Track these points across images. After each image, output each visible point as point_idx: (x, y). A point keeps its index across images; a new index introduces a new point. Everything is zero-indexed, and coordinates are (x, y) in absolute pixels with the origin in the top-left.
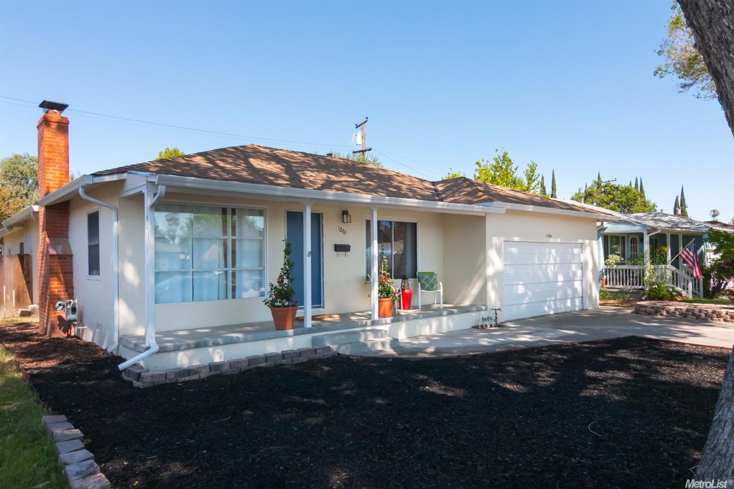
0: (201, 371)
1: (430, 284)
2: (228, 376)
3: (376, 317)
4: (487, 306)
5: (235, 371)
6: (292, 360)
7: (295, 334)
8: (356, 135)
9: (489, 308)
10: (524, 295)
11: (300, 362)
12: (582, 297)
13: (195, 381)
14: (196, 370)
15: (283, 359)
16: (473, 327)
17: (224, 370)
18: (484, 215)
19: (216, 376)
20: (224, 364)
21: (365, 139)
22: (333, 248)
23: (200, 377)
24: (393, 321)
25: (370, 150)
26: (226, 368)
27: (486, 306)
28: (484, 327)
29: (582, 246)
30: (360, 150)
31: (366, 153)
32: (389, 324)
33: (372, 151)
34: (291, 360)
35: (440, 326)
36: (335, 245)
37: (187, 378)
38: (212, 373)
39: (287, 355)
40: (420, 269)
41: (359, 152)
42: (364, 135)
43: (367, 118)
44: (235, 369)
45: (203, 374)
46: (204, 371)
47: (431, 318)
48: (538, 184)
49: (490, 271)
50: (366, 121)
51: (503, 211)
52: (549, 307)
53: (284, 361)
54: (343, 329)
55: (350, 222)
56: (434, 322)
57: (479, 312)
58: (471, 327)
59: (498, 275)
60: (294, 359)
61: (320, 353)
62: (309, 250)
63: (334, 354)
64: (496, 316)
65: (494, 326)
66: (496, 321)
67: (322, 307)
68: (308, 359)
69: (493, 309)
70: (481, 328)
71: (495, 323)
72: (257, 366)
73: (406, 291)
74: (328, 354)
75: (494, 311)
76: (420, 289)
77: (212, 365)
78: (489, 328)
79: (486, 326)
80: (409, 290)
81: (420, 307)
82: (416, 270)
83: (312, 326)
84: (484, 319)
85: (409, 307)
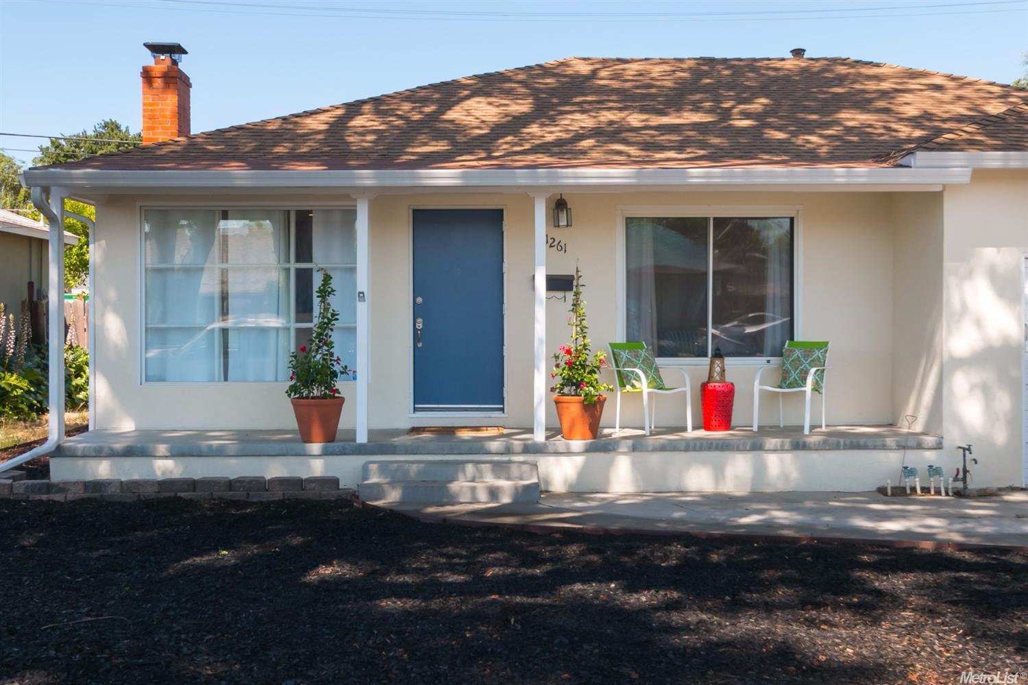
0: (69, 489)
3: (539, 436)
4: (943, 438)
5: (129, 498)
6: (248, 494)
7: (324, 453)
9: (945, 443)
11: (264, 500)
15: (230, 490)
16: (882, 491)
17: (110, 493)
18: (939, 189)
19: (90, 500)
20: (110, 483)
23: (66, 497)
26: (111, 490)
27: (940, 437)
28: (908, 491)
32: (577, 454)
34: (245, 493)
39: (238, 484)
40: (800, 335)
45: (71, 494)
46: (73, 489)
53: (231, 493)
55: (571, 226)
57: (902, 452)
58: (874, 489)
60: (250, 493)
61: (314, 489)
62: (359, 289)
63: (344, 496)
64: (965, 466)
65: (959, 494)
66: (964, 480)
67: (502, 410)
68: (281, 498)
69: (960, 447)
70: (893, 495)
71: (960, 485)
72: (173, 494)
73: (716, 385)
74: (328, 494)
75: (962, 450)
76: (757, 383)
77: (90, 482)
78: (920, 496)
79: (913, 489)
80: (725, 382)
81: (755, 429)
82: (792, 338)
83: (369, 442)
84: (908, 472)
85: (726, 424)
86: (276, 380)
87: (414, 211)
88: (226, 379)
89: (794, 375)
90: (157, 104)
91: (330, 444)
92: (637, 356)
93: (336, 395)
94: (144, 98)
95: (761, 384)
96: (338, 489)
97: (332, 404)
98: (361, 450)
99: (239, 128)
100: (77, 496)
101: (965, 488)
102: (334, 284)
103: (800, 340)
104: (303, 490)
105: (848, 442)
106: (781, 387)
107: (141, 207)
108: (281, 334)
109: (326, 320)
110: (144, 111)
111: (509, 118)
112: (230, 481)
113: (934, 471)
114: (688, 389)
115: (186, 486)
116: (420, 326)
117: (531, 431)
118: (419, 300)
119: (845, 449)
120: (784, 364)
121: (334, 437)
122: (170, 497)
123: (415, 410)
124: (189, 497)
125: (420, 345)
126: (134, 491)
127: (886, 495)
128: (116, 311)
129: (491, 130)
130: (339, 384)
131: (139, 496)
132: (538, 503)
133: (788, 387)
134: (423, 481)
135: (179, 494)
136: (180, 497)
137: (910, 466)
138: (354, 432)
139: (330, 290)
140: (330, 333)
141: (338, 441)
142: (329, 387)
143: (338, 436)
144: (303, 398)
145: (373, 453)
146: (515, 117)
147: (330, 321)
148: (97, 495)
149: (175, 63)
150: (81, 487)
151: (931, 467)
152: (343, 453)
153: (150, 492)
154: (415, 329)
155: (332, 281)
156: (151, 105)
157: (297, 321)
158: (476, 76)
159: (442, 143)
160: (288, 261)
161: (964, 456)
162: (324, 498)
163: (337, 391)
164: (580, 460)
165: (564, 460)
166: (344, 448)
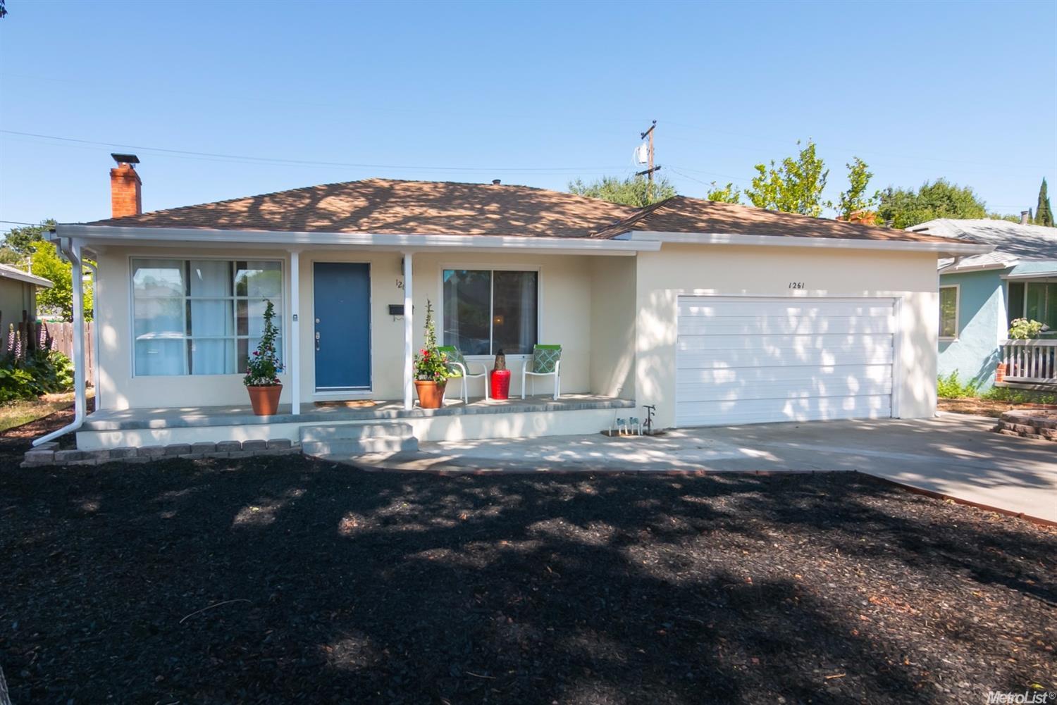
0: (98, 456)
1: (548, 362)
2: (132, 465)
3: (408, 406)
4: (635, 401)
5: (144, 460)
6: (229, 454)
7: (271, 422)
8: (639, 149)
9: (637, 404)
10: (726, 387)
12: (891, 395)
13: (89, 467)
14: (92, 454)
16: (605, 433)
17: (129, 458)
18: (634, 255)
19: (115, 463)
20: (129, 450)
21: (653, 154)
22: (386, 311)
23: (96, 462)
24: (436, 414)
25: (658, 168)
26: (131, 455)
27: (633, 400)
28: (621, 433)
29: (894, 301)
30: (645, 170)
31: (655, 173)
32: (429, 417)
33: (661, 169)
34: (227, 453)
35: (528, 426)
36: (390, 306)
37: (80, 462)
38: (112, 460)
39: (222, 447)
40: (542, 341)
41: (644, 173)
42: (652, 147)
43: (654, 122)
44: (144, 457)
45: (100, 459)
46: (102, 456)
47: (512, 414)
48: (875, 197)
49: (643, 344)
50: (653, 127)
51: (657, 246)
52: (797, 408)
53: (217, 454)
54: (350, 420)
56: (519, 419)
57: (615, 410)
58: (598, 431)
59: (661, 350)
60: (231, 453)
61: (274, 448)
62: (294, 313)
63: (294, 452)
64: (649, 418)
65: (645, 433)
66: (649, 425)
67: (370, 389)
68: (252, 455)
69: (646, 406)
70: (612, 436)
71: (646, 428)
72: (176, 456)
73: (500, 372)
74: (285, 451)
75: (647, 408)
76: (524, 369)
77: (113, 450)
78: (626, 436)
79: (623, 432)
80: (505, 370)
81: (523, 397)
82: (536, 342)
83: (301, 413)
84: (620, 421)
85: (505, 396)
86: (225, 373)
87: (315, 263)
88: (191, 373)
89: (543, 365)
90: (122, 194)
91: (274, 416)
92: (455, 355)
93: (279, 383)
94: (113, 190)
95: (526, 371)
96: (291, 447)
97: (275, 389)
98: (296, 419)
99: (190, 208)
100: (105, 461)
101: (649, 430)
102: (275, 310)
103: (541, 344)
104: (267, 449)
105: (586, 404)
106: (534, 372)
107: (130, 257)
108: (228, 344)
109: (269, 334)
110: (113, 198)
111: (357, 209)
112: (216, 445)
113: (633, 420)
114: (486, 374)
115: (184, 450)
116: (318, 337)
117: (402, 402)
118: (318, 320)
119: (584, 409)
120: (535, 359)
121: (276, 410)
122: (174, 459)
123: (317, 390)
124: (187, 458)
125: (318, 349)
126: (147, 455)
127: (608, 435)
128: (111, 325)
129: (352, 214)
130: (279, 376)
131: (151, 458)
132: (419, 451)
133: (540, 372)
134: (342, 439)
135: (180, 456)
136: (181, 458)
137: (621, 419)
138: (290, 406)
139: (272, 313)
140: (273, 342)
141: (280, 413)
142: (273, 378)
143: (279, 409)
144: (254, 385)
145: (304, 421)
146: (361, 208)
147: (272, 334)
148: (120, 459)
149: (132, 167)
150: (108, 453)
151: (631, 418)
152: (284, 421)
153: (159, 455)
154: (316, 340)
155: (273, 308)
156: (116, 194)
157: (239, 334)
158: (326, 185)
159: (326, 221)
160: (232, 295)
161: (649, 411)
162: (281, 454)
163: (278, 381)
164: (429, 421)
165: (421, 421)
166: (285, 419)
